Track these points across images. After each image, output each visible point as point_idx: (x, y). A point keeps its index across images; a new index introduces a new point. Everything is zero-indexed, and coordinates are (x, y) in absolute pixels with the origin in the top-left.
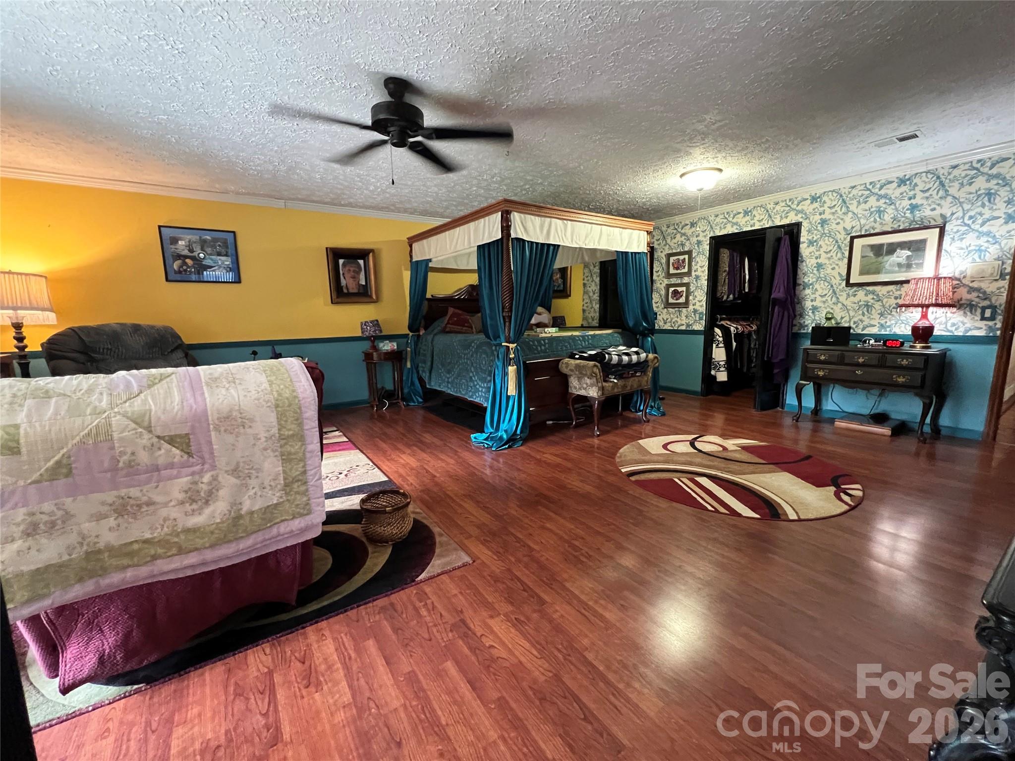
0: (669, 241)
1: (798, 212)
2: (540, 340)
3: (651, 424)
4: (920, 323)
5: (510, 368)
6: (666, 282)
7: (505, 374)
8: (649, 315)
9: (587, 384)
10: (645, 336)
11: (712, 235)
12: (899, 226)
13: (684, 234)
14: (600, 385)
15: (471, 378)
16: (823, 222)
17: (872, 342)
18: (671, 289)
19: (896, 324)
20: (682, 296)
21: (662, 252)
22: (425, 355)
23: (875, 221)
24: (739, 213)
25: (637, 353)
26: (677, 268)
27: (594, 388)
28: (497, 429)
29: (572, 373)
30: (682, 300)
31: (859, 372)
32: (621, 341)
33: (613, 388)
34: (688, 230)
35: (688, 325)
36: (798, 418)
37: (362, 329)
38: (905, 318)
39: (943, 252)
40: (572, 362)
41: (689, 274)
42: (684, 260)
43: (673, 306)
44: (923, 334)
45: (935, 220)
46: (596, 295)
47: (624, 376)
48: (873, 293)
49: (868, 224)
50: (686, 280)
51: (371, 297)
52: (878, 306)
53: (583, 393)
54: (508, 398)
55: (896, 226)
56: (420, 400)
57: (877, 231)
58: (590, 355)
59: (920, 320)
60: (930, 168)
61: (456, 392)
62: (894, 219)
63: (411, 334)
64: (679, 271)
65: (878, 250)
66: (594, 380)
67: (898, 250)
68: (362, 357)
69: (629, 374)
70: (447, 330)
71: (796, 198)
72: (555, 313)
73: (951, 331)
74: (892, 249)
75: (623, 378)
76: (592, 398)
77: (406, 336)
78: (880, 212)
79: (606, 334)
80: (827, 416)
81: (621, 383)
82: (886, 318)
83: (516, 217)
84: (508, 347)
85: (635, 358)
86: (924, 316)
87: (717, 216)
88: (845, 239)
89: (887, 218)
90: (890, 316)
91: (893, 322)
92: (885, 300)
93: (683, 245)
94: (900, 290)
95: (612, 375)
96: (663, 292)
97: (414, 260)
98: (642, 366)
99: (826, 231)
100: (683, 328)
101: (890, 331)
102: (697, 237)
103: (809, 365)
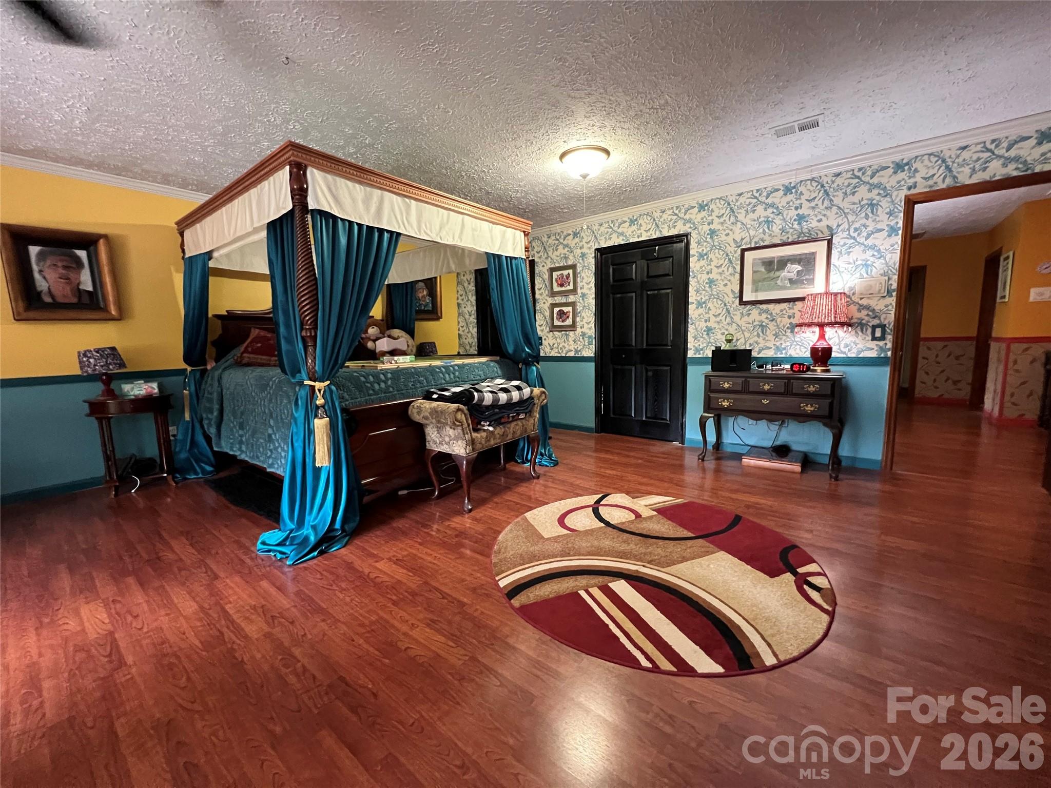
0: (550, 254)
1: (686, 221)
2: (376, 376)
3: (541, 481)
4: (818, 344)
5: (316, 421)
6: (551, 301)
7: (310, 432)
8: (532, 340)
9: (450, 436)
10: (528, 364)
11: (597, 246)
12: (788, 238)
13: (567, 246)
14: (468, 437)
15: (270, 436)
16: (713, 233)
17: (769, 367)
18: (556, 310)
19: (791, 345)
20: (568, 317)
21: (543, 266)
22: (210, 400)
23: (764, 231)
24: (625, 222)
25: (519, 388)
26: (562, 285)
27: (460, 442)
28: (301, 523)
29: (426, 422)
30: (569, 322)
31: (765, 402)
32: (499, 372)
33: (488, 440)
34: (570, 241)
35: (577, 351)
36: (704, 456)
37: (81, 362)
38: (799, 339)
39: (832, 267)
40: (427, 405)
41: (574, 291)
42: (568, 275)
43: (560, 328)
44: (822, 356)
45: (822, 232)
46: (473, 317)
47: (503, 420)
48: (767, 311)
49: (757, 235)
50: (571, 298)
51: (106, 310)
52: (772, 326)
53: (444, 449)
54: (317, 471)
55: (785, 238)
56: (209, 468)
57: (767, 243)
58: (454, 393)
59: (818, 340)
60: (815, 175)
61: (252, 458)
62: (783, 230)
63: (189, 369)
64: (563, 289)
65: (769, 264)
66: (459, 430)
67: (789, 265)
68: (86, 408)
69: (509, 417)
70: (245, 361)
71: (683, 206)
72: (420, 339)
73: (845, 353)
74: (783, 263)
75: (502, 424)
76: (457, 456)
77: (182, 372)
78: (768, 222)
79: (479, 363)
80: (729, 449)
81: (499, 430)
82: (781, 339)
83: (316, 177)
84: (313, 387)
85: (515, 395)
86: (822, 336)
87: (601, 225)
88: (735, 252)
89: (776, 229)
90: (784, 337)
91: (788, 344)
92: (779, 320)
93: (566, 258)
94: (793, 308)
95: (486, 421)
96: (547, 314)
97: (187, 256)
98: (525, 405)
99: (716, 244)
100: (572, 354)
101: (786, 353)
102: (581, 248)
103: (712, 395)
